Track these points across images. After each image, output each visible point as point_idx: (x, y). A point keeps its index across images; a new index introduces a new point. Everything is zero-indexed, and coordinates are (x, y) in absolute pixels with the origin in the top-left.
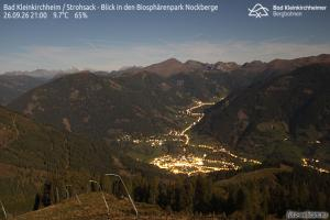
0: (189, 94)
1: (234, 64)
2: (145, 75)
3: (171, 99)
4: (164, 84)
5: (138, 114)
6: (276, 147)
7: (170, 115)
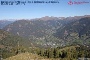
0: (52, 26)
1: (64, 17)
2: (40, 20)
3: (46, 27)
4: (45, 23)
5: (38, 31)
6: (76, 40)
7: (46, 31)
